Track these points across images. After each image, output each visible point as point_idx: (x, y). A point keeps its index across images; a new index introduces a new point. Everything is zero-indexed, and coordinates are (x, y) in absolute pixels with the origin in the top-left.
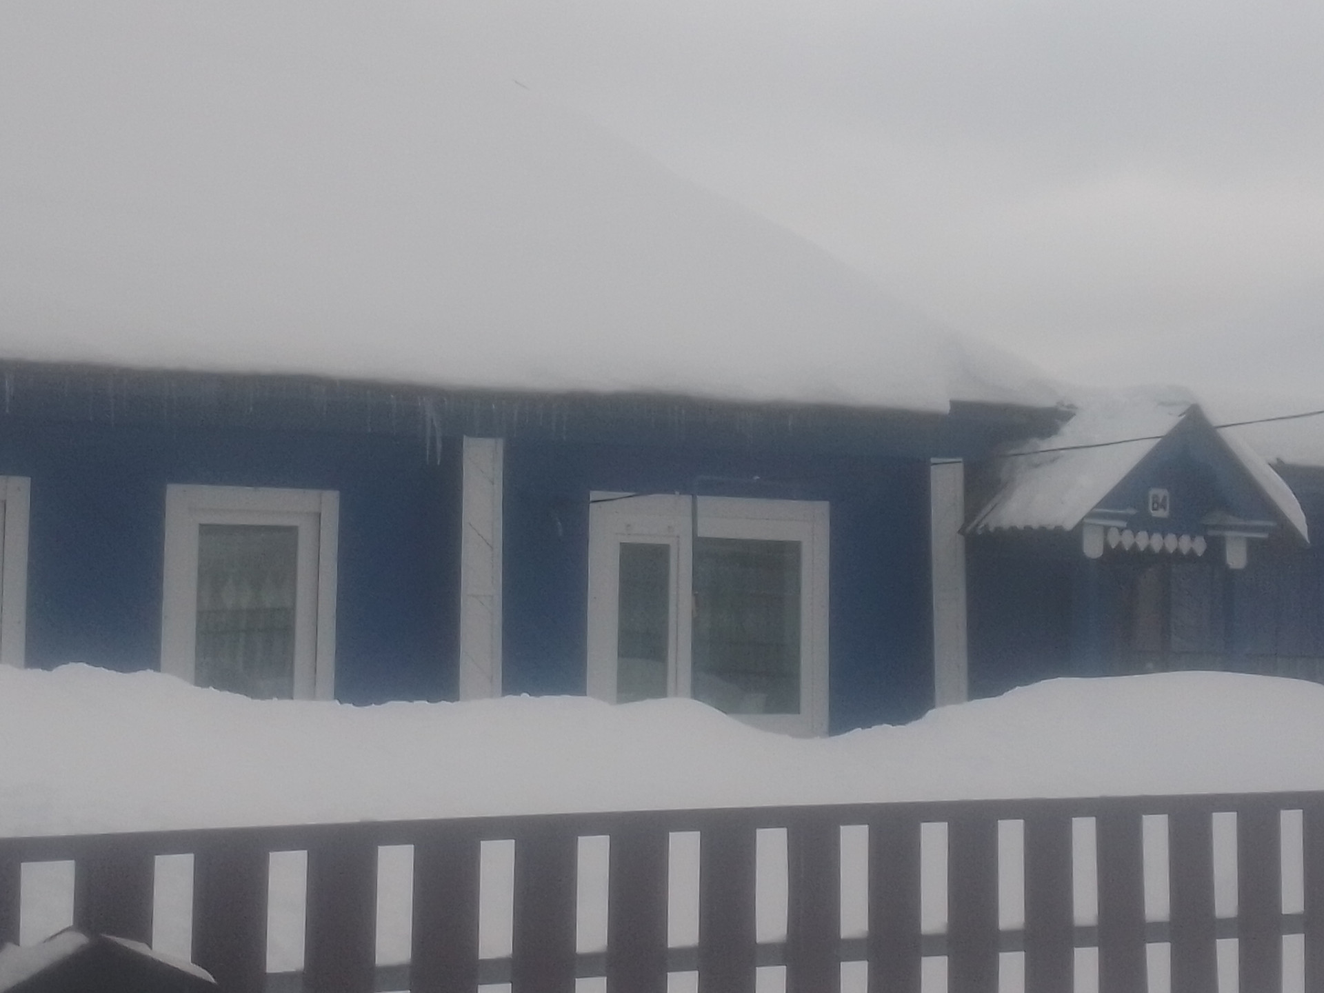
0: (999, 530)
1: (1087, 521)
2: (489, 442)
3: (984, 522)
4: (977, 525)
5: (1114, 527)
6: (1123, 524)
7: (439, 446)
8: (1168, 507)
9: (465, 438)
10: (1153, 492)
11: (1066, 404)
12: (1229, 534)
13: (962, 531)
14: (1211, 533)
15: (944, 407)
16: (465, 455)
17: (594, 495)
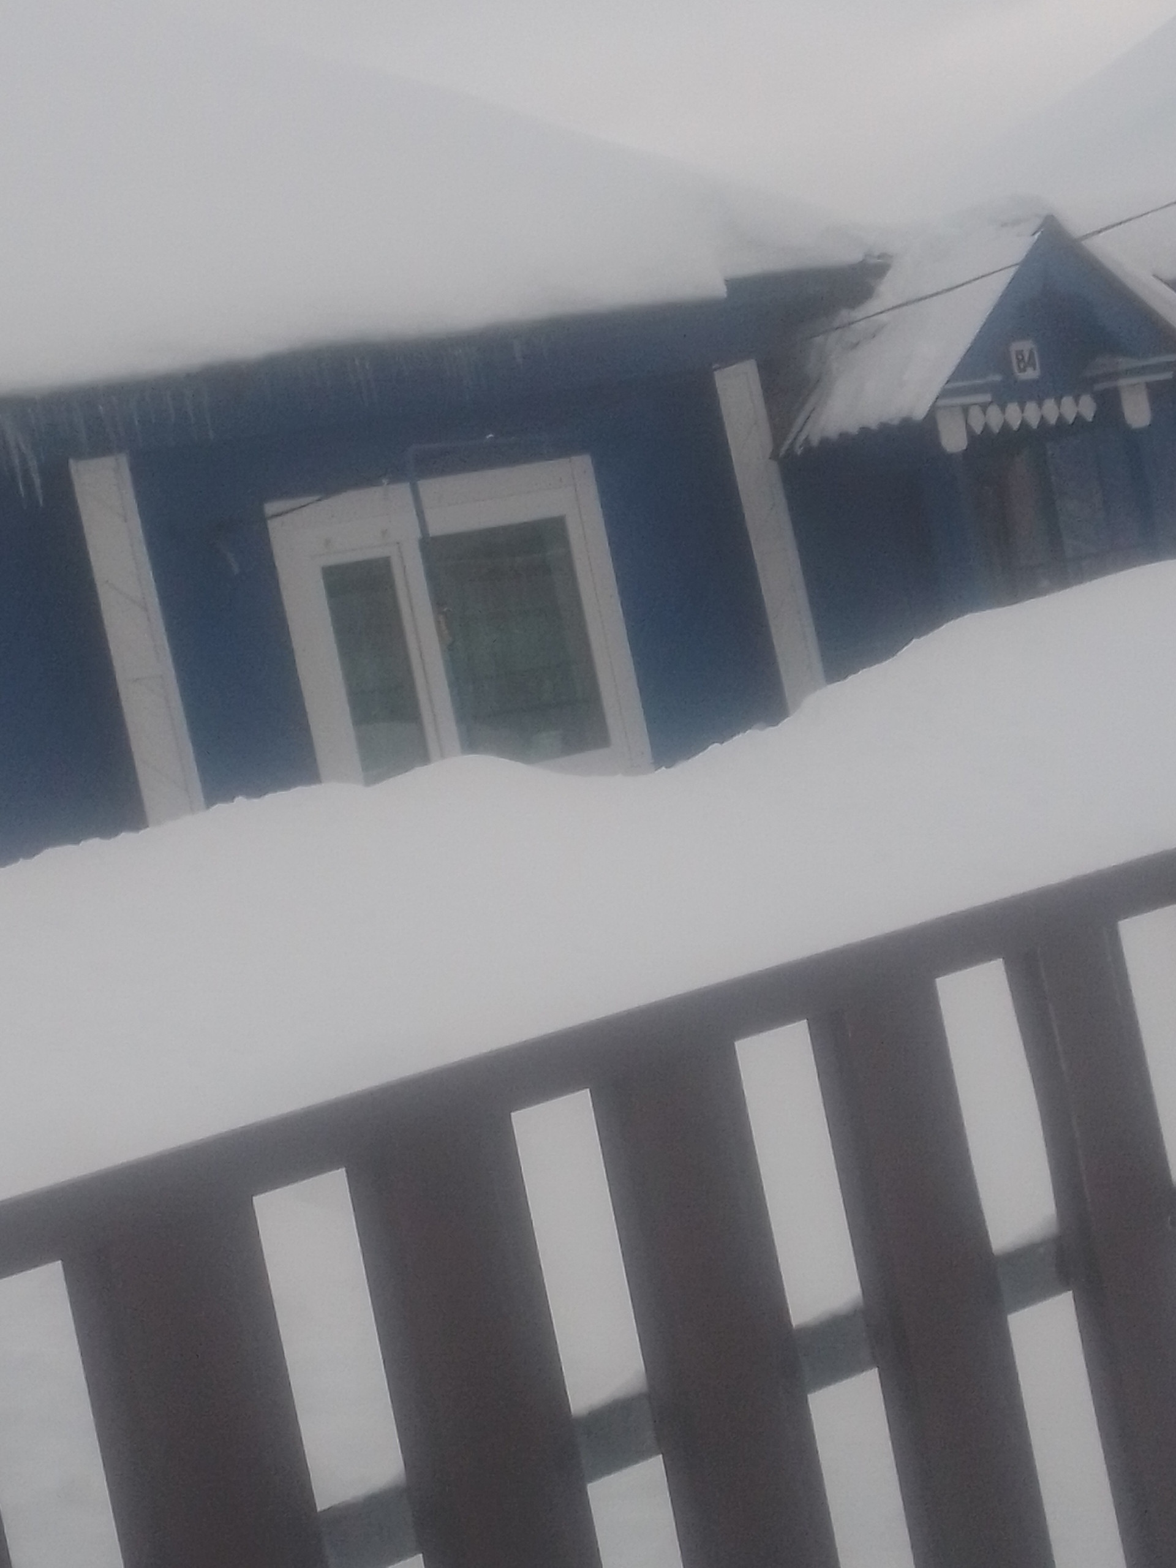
0: (825, 442)
1: (941, 403)
2: (109, 461)
3: (802, 438)
4: (792, 444)
5: (976, 404)
6: (987, 398)
7: (37, 481)
8: (1038, 366)
9: (71, 462)
10: (1016, 346)
11: (877, 253)
12: (1122, 382)
13: (774, 456)
14: (1099, 387)
15: (720, 290)
16: (78, 489)
17: (271, 508)
